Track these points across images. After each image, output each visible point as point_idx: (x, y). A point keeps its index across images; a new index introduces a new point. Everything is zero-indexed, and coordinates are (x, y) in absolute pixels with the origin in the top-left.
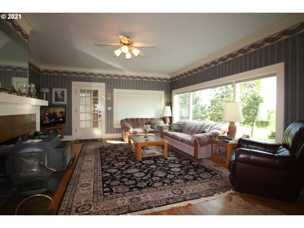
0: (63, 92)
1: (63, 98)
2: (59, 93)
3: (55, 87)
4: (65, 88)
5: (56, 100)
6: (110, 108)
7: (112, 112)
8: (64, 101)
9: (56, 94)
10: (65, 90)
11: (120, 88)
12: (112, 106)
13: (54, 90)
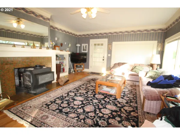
0: (86, 46)
1: (86, 49)
2: (85, 46)
3: (83, 43)
4: (87, 43)
5: (83, 50)
6: (109, 55)
7: (111, 57)
8: (86, 50)
9: (83, 47)
10: (87, 45)
11: (117, 41)
12: (111, 53)
13: (83, 45)
